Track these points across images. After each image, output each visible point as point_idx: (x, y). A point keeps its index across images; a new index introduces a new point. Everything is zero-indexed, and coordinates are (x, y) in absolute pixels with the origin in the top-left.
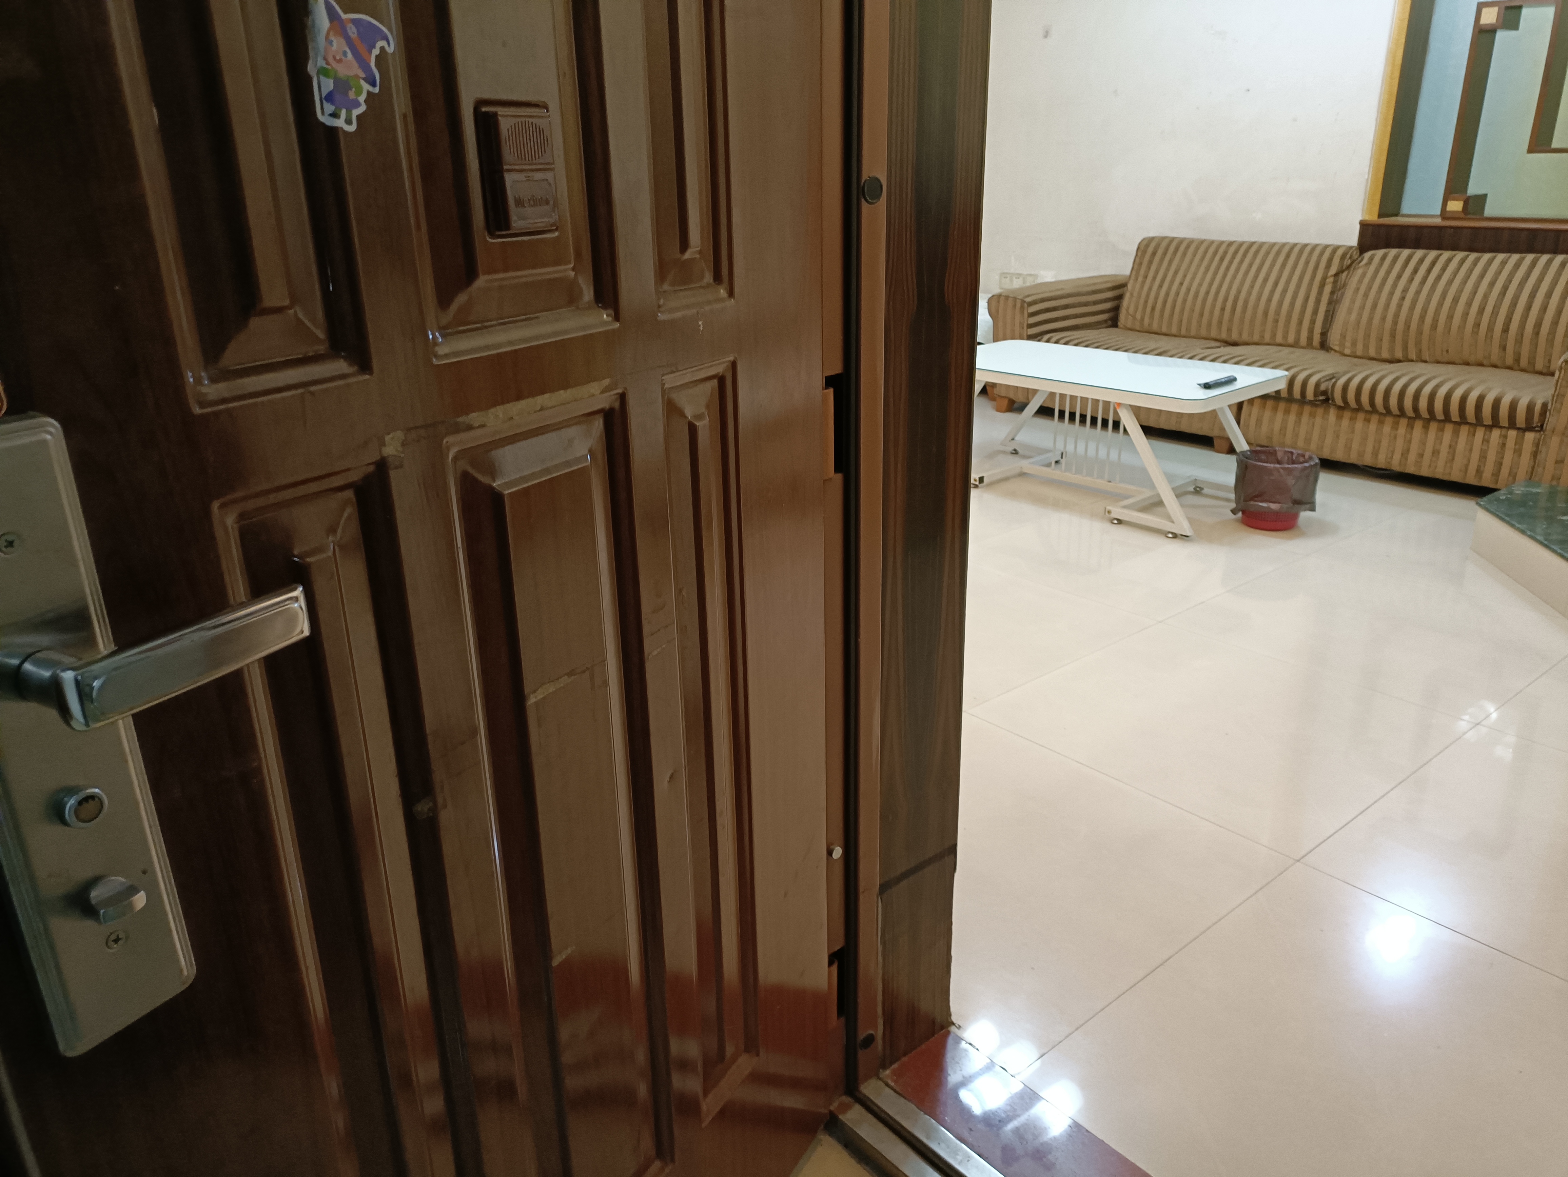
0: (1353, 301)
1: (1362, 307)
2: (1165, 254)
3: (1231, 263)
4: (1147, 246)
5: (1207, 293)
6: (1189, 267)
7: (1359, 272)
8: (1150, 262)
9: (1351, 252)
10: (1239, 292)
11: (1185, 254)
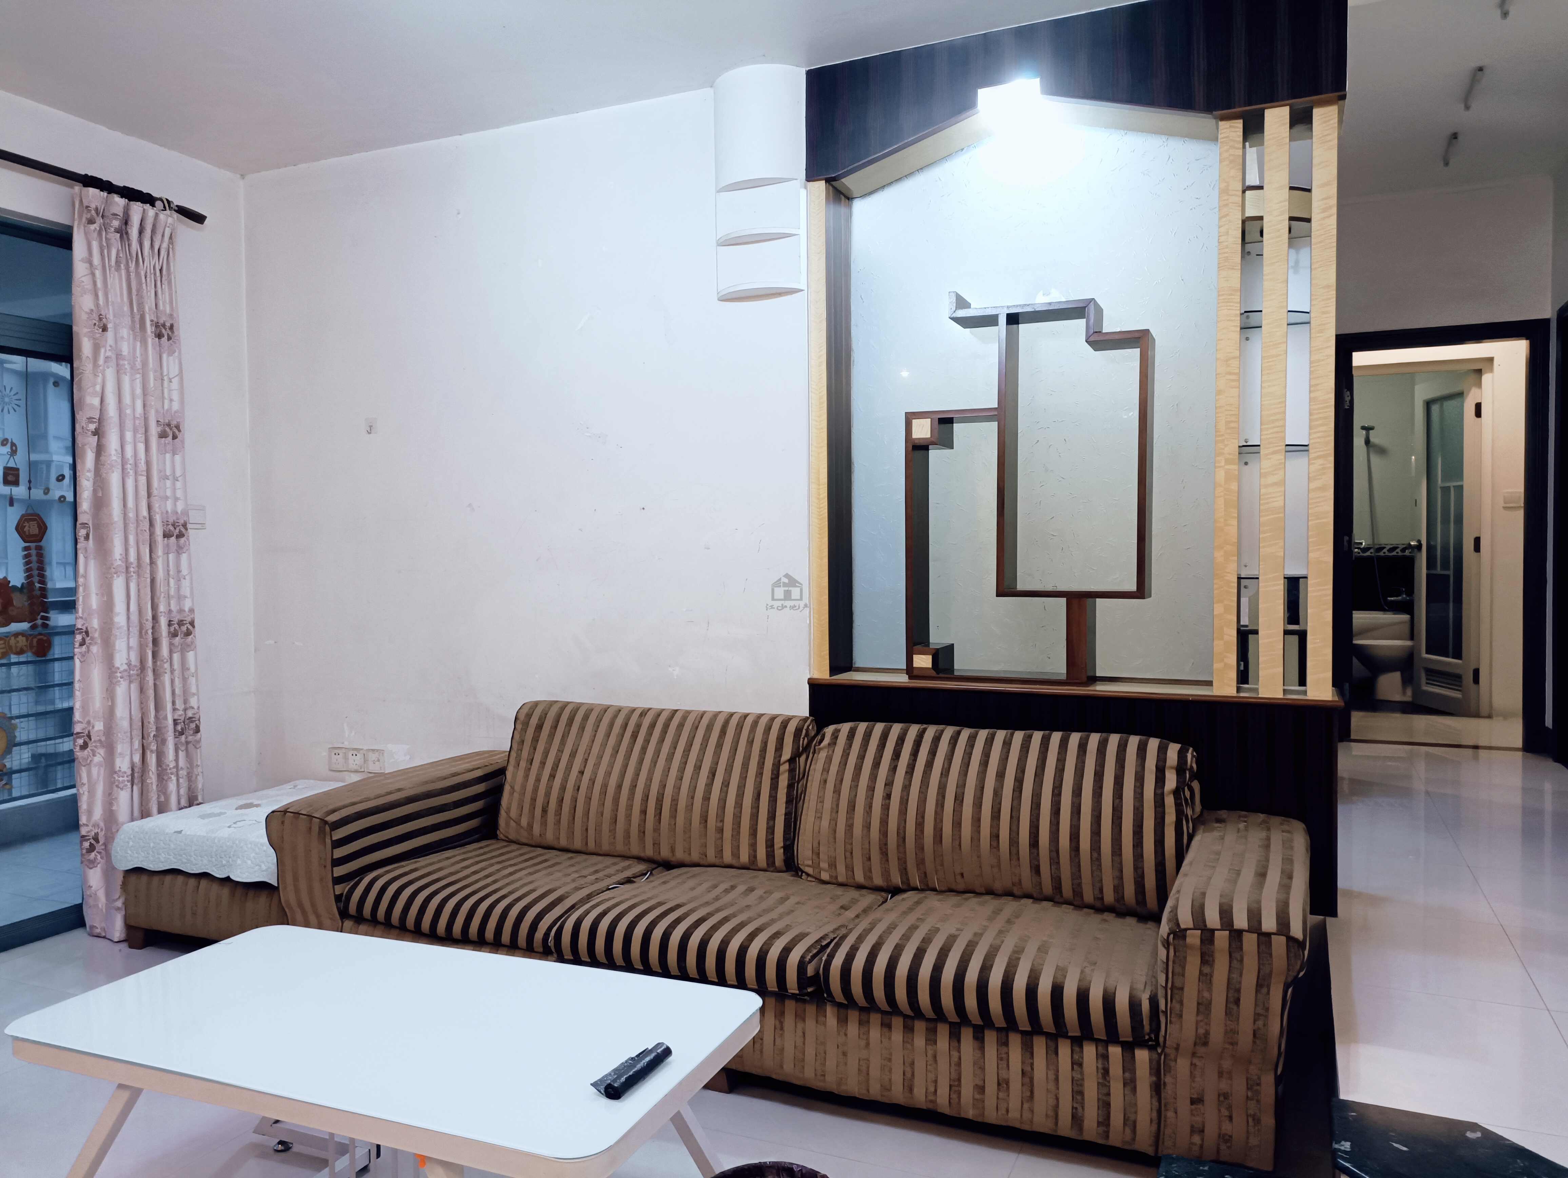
0: (821, 800)
1: (836, 809)
2: (555, 727)
3: (647, 741)
4: (529, 716)
5: (619, 787)
6: (590, 747)
7: (823, 755)
8: (536, 740)
9: (805, 727)
10: (663, 786)
11: (582, 728)
